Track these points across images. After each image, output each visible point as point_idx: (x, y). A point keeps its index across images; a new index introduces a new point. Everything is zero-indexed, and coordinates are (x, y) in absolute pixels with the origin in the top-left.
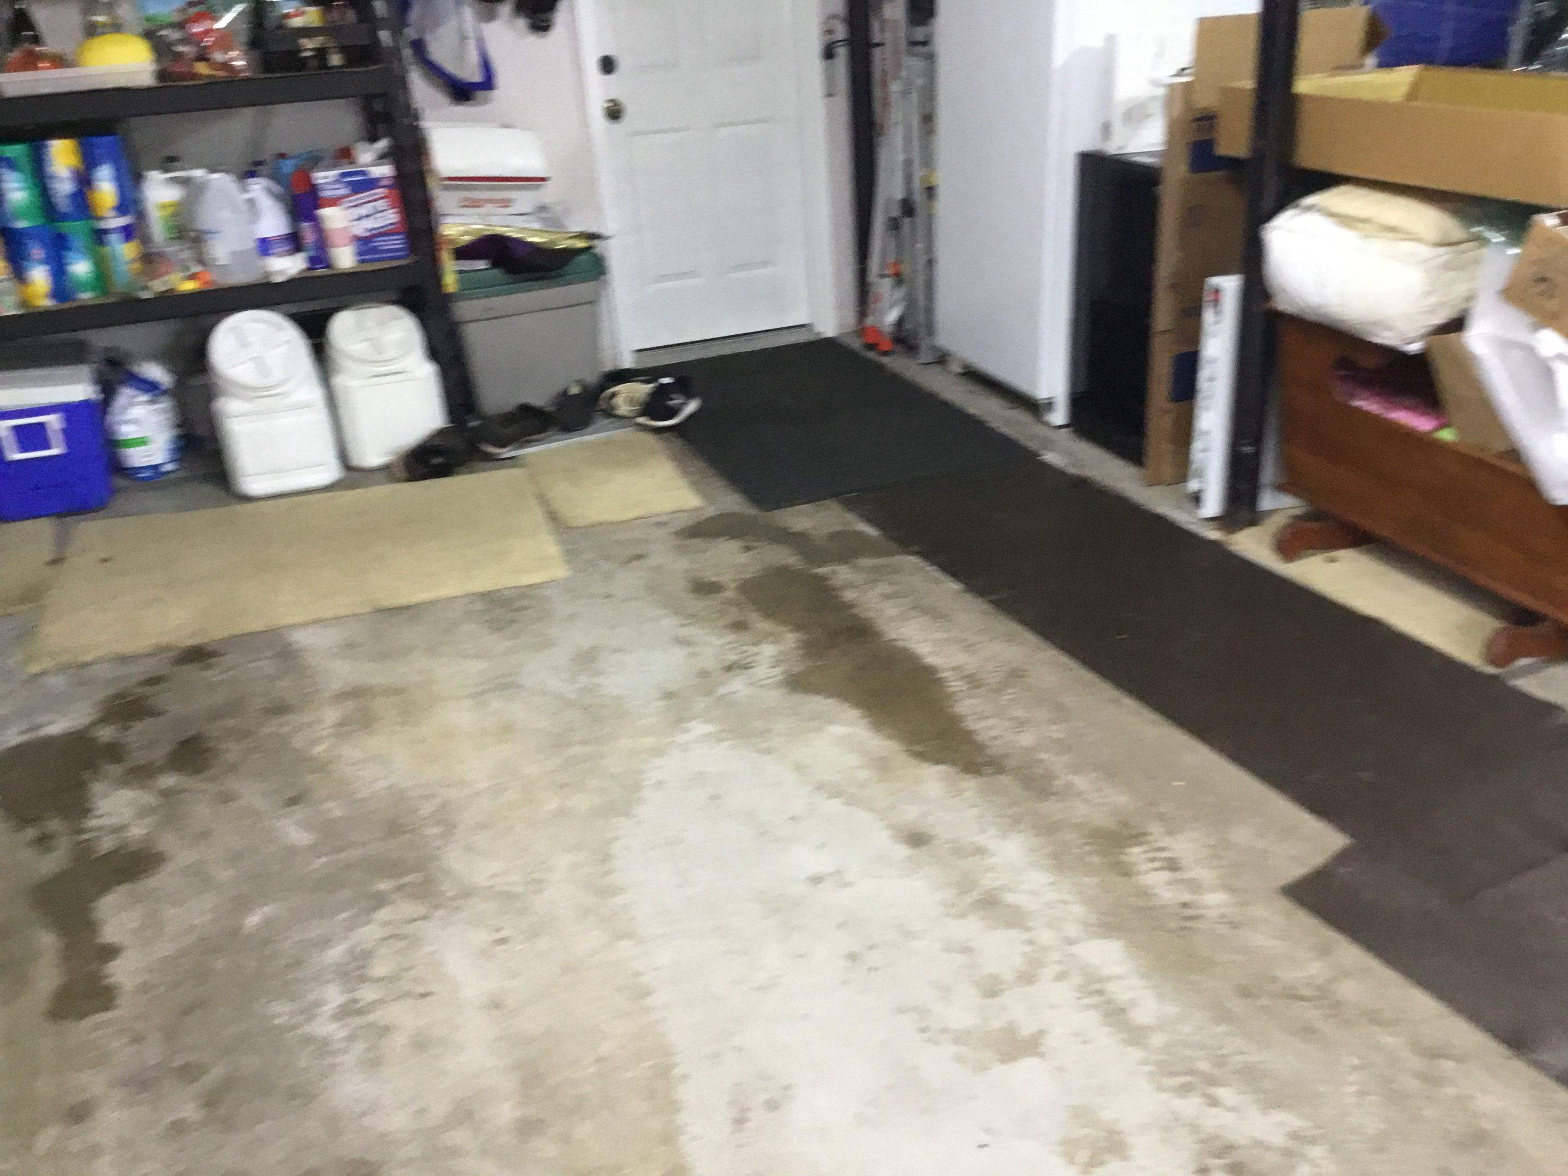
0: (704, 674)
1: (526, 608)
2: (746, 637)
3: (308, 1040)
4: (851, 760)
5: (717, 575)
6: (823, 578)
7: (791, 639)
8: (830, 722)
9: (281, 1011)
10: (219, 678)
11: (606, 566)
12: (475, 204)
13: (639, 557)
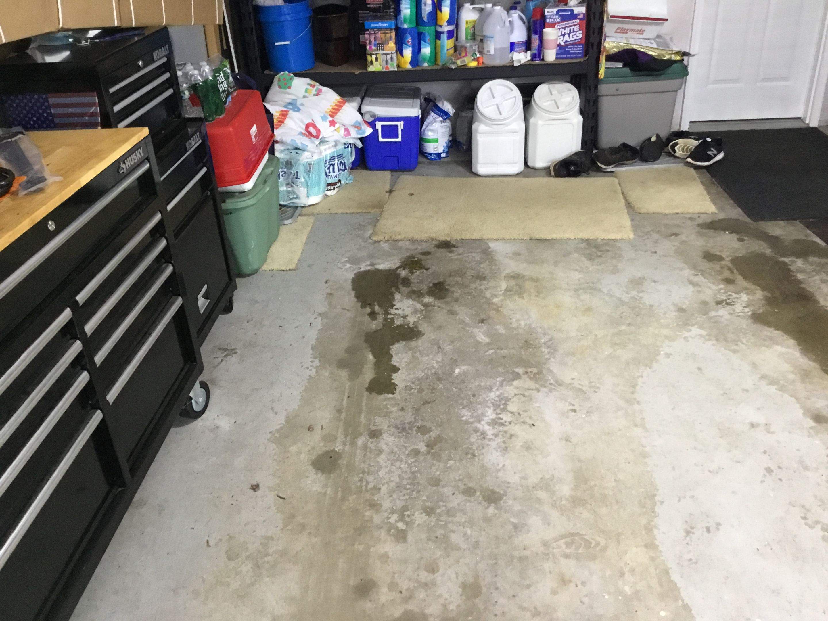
0: (704, 303)
1: (608, 251)
2: (731, 287)
3: (476, 430)
4: (786, 367)
5: (720, 251)
6: (785, 264)
7: (759, 294)
8: (777, 344)
9: (466, 414)
10: (455, 257)
11: (656, 236)
12: (624, 31)
13: (676, 235)
